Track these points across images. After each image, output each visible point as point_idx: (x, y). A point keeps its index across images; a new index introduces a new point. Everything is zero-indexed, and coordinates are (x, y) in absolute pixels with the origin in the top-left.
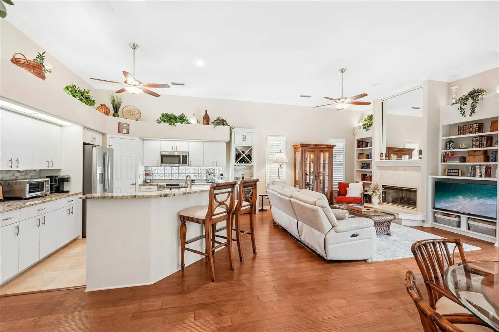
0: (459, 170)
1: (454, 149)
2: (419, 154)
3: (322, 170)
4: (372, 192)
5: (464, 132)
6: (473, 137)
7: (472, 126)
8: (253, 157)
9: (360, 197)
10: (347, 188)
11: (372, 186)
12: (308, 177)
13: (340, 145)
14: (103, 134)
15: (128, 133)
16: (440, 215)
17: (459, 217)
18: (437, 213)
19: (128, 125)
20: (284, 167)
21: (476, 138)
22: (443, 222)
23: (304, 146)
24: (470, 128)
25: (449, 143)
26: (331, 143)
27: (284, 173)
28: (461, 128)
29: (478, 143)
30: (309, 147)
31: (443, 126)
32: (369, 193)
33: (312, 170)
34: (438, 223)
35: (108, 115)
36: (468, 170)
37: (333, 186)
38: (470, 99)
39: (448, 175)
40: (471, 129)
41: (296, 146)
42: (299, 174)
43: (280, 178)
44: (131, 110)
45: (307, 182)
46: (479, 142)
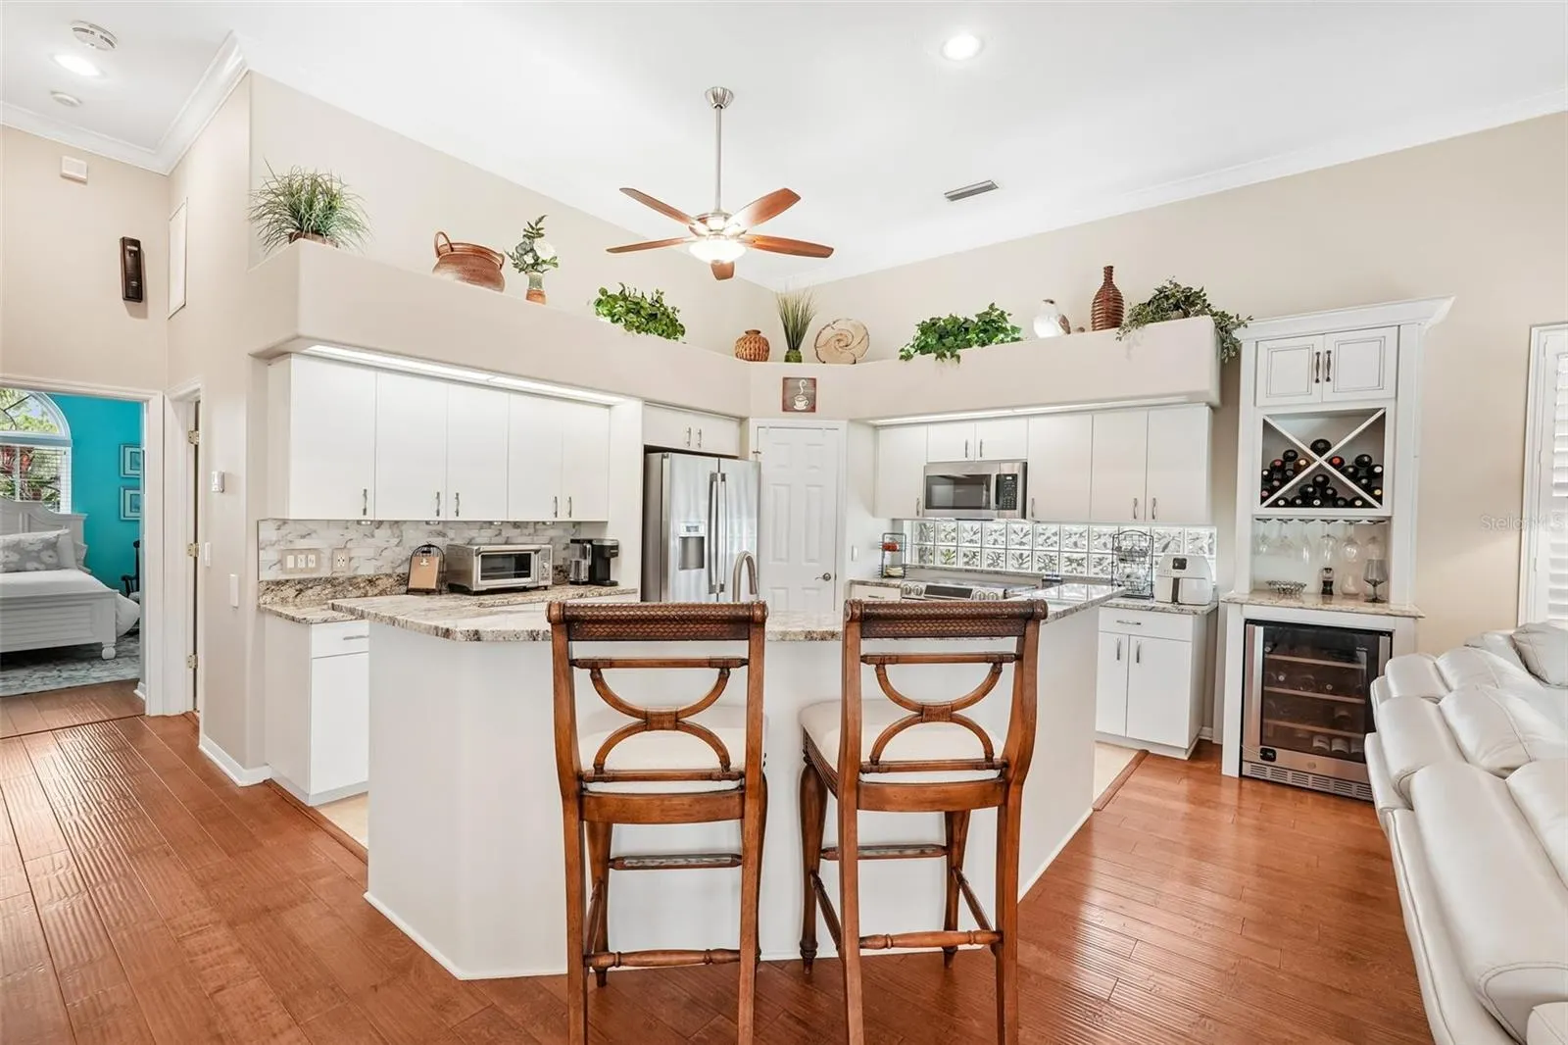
8: (1387, 469)
14: (742, 420)
15: (813, 409)
19: (811, 384)
35: (766, 360)
44: (841, 335)
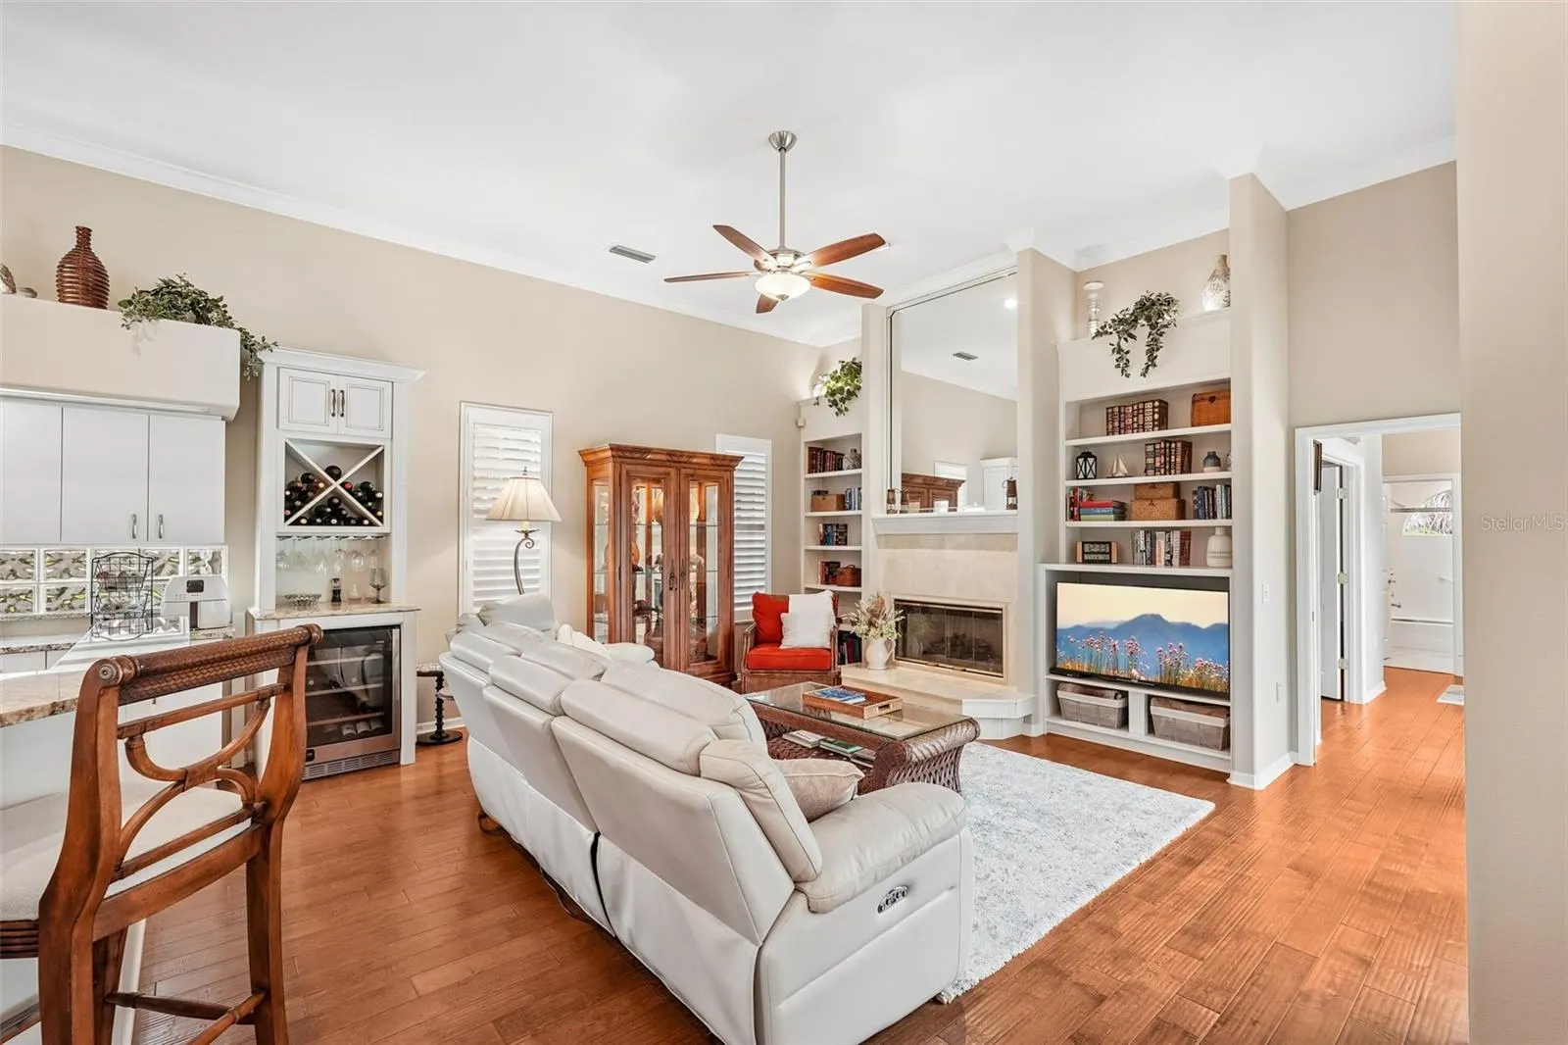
0: (1110, 543)
1: (1095, 478)
2: (1009, 491)
3: (693, 550)
4: (867, 627)
5: (1122, 425)
6: (1147, 443)
7: (1144, 409)
8: (386, 495)
9: (828, 647)
10: (783, 615)
11: (865, 604)
12: (640, 578)
13: (756, 460)
16: (1073, 692)
17: (1125, 695)
18: (1064, 685)
20: (541, 539)
21: (1154, 444)
22: (1081, 714)
23: (627, 454)
24: (1138, 413)
25: (1086, 460)
26: (724, 446)
27: (543, 566)
28: (1113, 412)
29: (1159, 461)
30: (644, 459)
31: (1068, 404)
32: (860, 629)
33: (657, 550)
34: (1067, 719)
36: (1134, 543)
37: (736, 609)
38: (1142, 321)
39: (1085, 562)
40: (1141, 416)
41: (594, 453)
42: (605, 568)
43: (525, 587)
45: (638, 598)
46: (1163, 457)
